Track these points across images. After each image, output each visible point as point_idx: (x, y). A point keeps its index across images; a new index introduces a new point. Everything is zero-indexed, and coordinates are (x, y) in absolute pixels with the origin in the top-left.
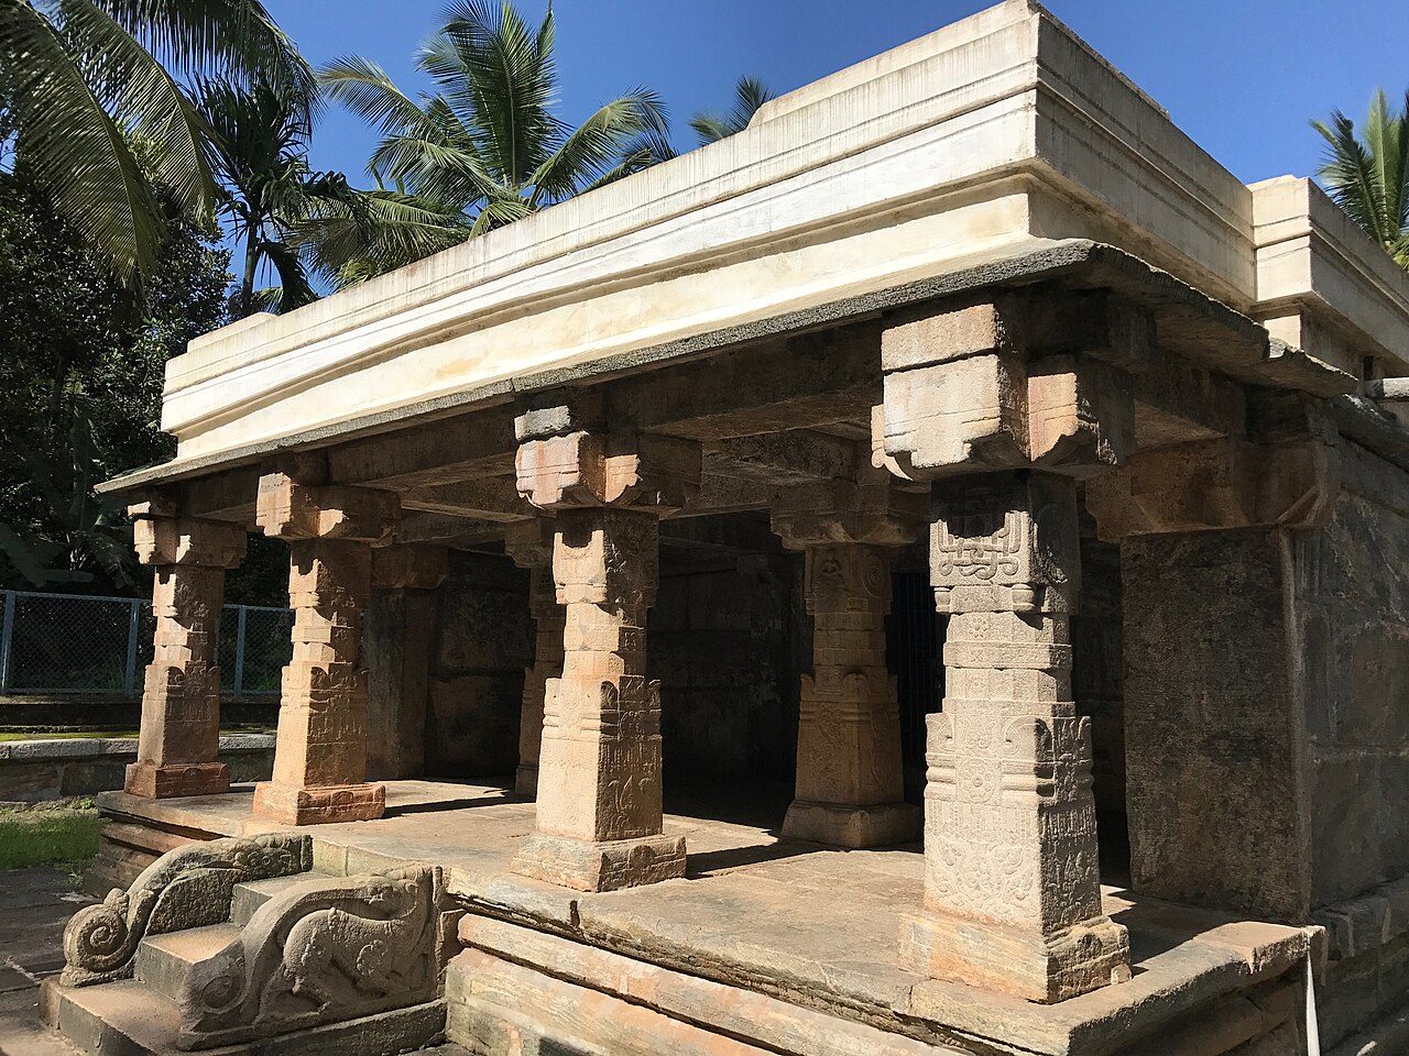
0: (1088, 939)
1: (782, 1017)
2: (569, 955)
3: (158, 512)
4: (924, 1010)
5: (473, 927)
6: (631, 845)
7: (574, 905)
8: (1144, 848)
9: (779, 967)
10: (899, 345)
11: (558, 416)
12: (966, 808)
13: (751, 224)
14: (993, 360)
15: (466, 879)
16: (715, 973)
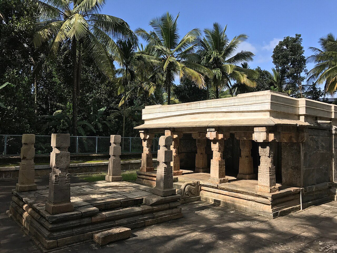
0: (274, 188)
1: (243, 196)
2: (217, 191)
3: (145, 132)
4: (258, 194)
5: (203, 188)
6: (223, 179)
7: (217, 185)
8: (284, 179)
9: (243, 191)
10: (256, 129)
11: (213, 130)
12: (262, 175)
13: (237, 109)
14: (266, 133)
15: (202, 182)
16: (235, 192)
